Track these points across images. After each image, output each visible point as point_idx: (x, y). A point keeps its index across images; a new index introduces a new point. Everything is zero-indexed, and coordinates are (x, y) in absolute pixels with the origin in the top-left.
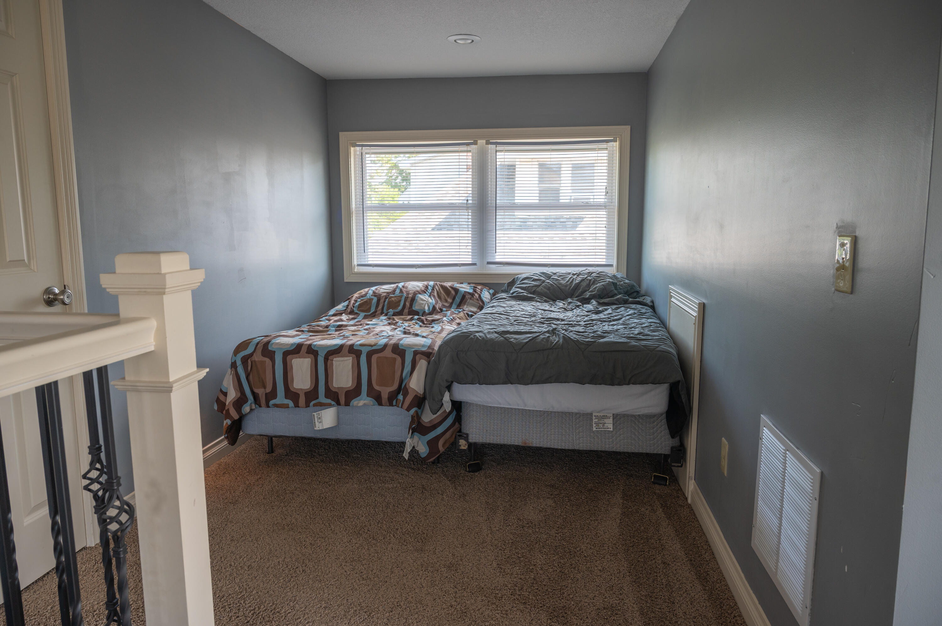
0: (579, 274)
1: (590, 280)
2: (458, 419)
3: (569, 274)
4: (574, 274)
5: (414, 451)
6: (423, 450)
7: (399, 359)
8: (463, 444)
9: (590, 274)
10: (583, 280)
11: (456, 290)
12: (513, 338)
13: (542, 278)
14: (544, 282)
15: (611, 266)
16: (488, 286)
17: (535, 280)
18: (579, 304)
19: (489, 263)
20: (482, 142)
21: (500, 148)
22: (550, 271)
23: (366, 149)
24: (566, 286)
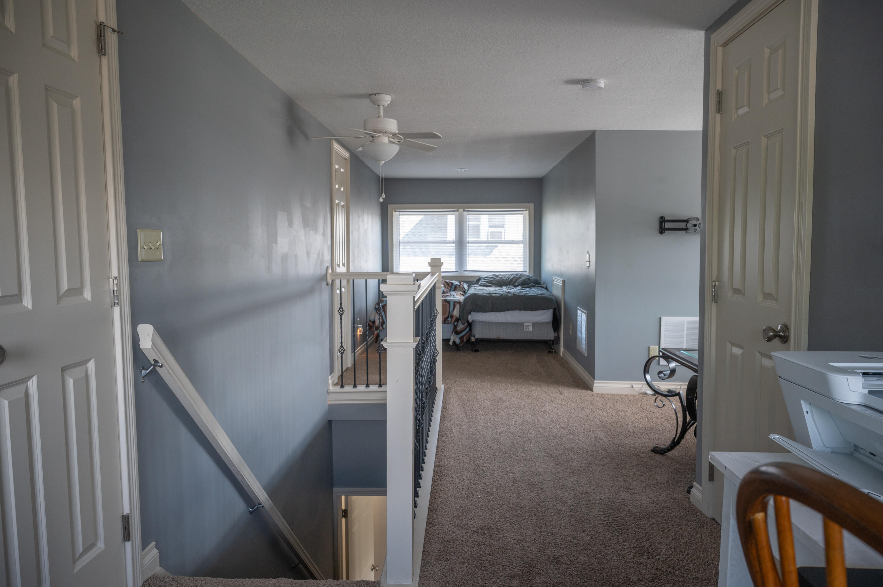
0: (511, 275)
1: (517, 278)
2: (470, 330)
3: (507, 275)
4: (509, 275)
5: (454, 342)
6: (458, 341)
7: (448, 305)
8: (473, 339)
9: (517, 274)
10: (514, 277)
11: (452, 284)
13: (494, 277)
14: (495, 278)
15: (526, 271)
16: (466, 282)
17: (490, 278)
18: (513, 287)
19: (465, 271)
20: (461, 210)
21: (469, 213)
22: (497, 274)
23: (401, 213)
24: (506, 280)
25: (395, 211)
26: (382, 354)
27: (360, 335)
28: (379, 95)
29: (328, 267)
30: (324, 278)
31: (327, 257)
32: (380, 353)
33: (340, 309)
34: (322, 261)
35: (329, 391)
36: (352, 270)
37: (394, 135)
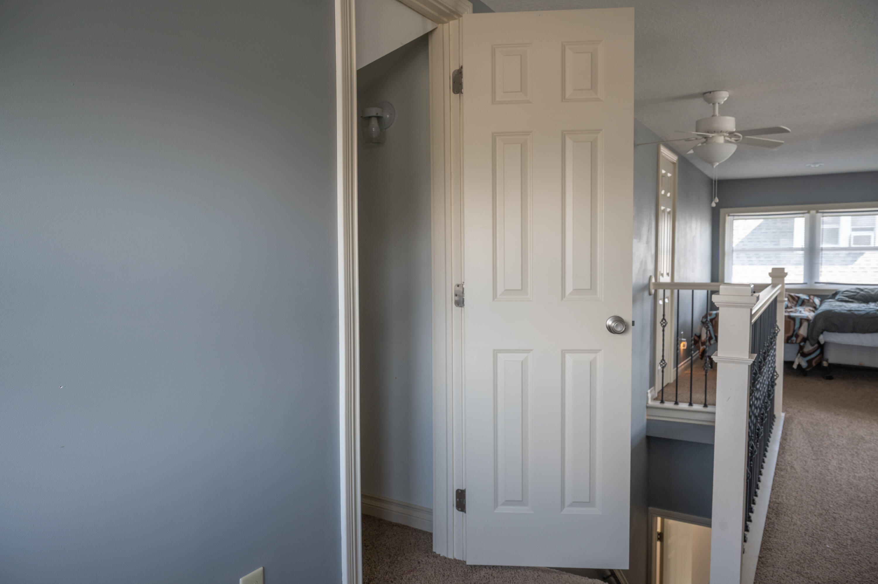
2: (822, 353)
5: (799, 366)
6: (804, 365)
7: (792, 322)
8: (825, 364)
11: (799, 298)
12: (856, 313)
13: (857, 291)
14: (858, 293)
16: (818, 296)
17: (852, 292)
19: (816, 283)
20: (813, 212)
21: (825, 214)
22: (861, 287)
23: (736, 217)
24: (875, 295)
25: (729, 216)
26: (708, 371)
27: (684, 350)
28: (715, 92)
29: (650, 277)
30: (647, 287)
31: (651, 266)
32: (707, 370)
33: (662, 321)
34: (645, 271)
35: (648, 405)
36: (677, 280)
37: (731, 134)
